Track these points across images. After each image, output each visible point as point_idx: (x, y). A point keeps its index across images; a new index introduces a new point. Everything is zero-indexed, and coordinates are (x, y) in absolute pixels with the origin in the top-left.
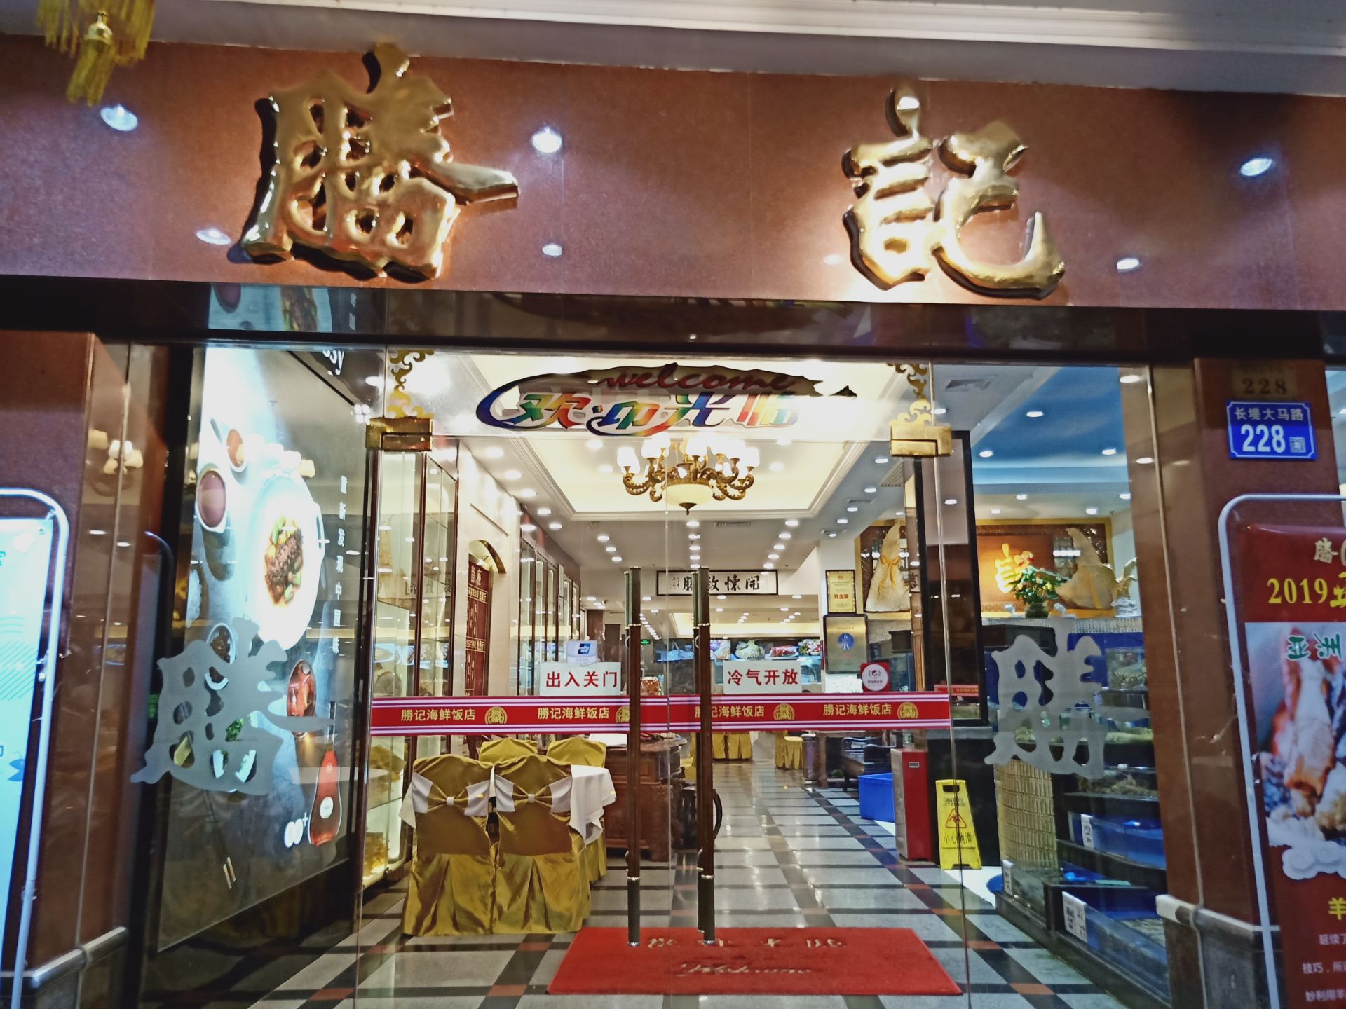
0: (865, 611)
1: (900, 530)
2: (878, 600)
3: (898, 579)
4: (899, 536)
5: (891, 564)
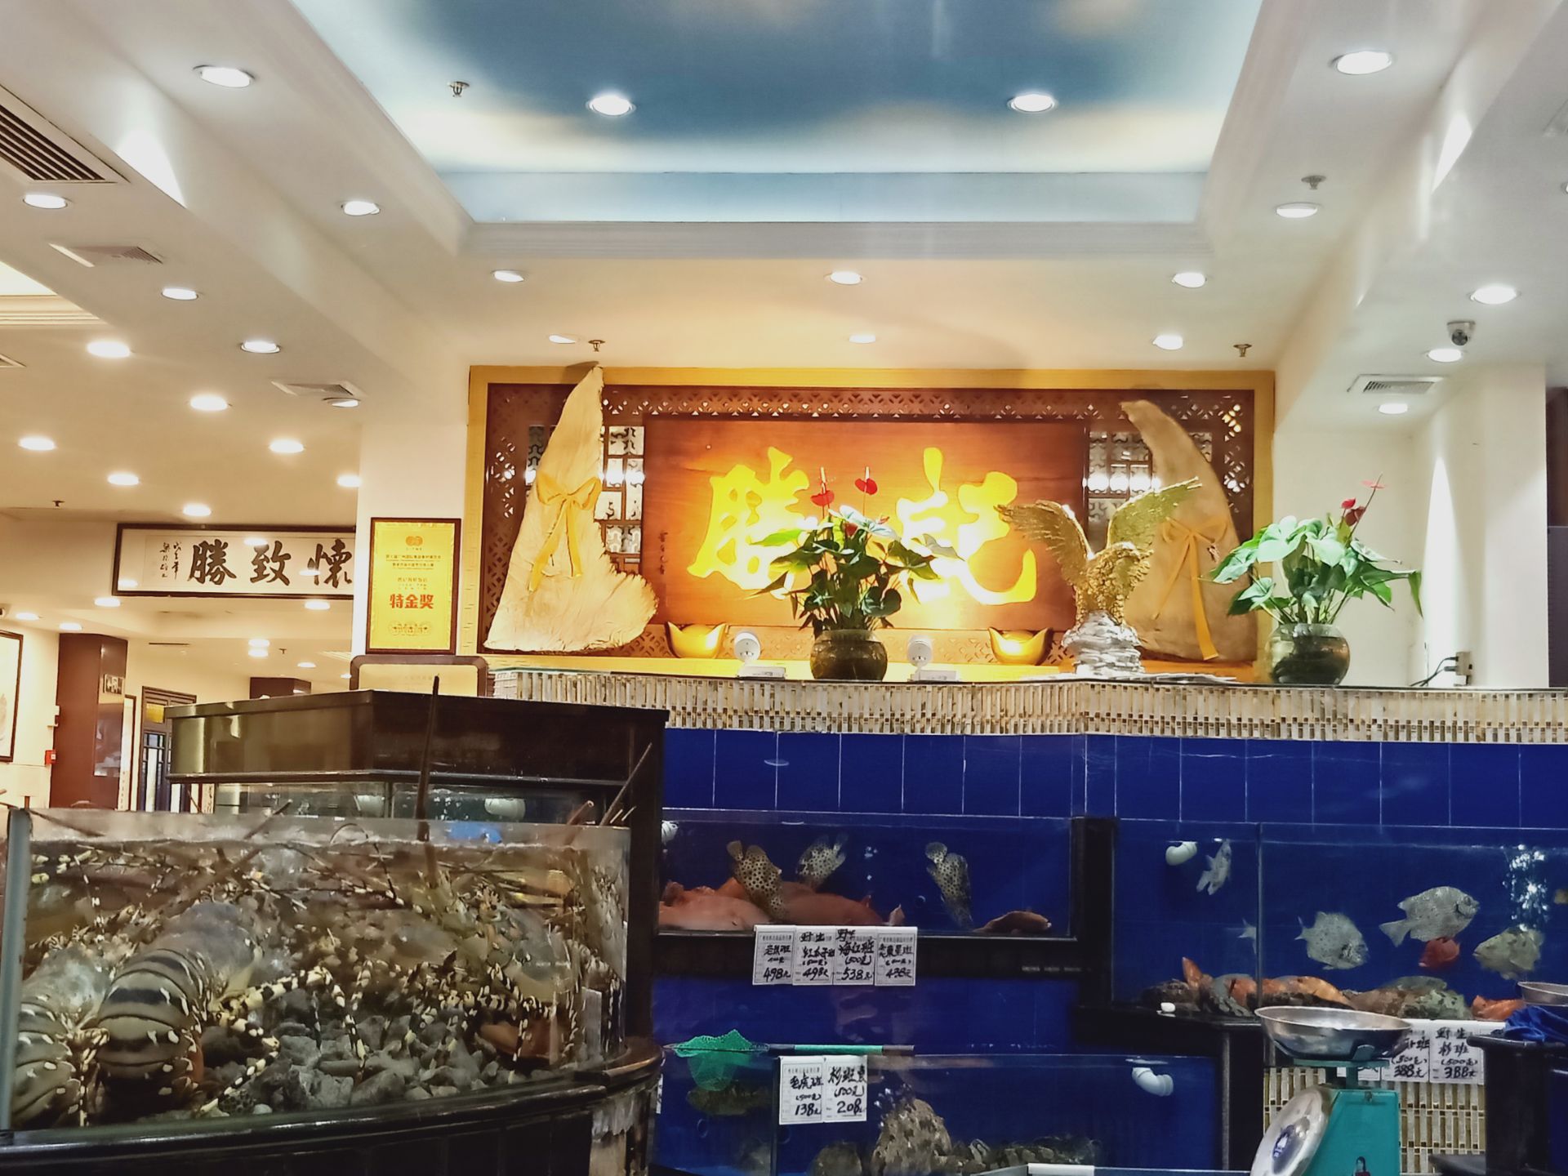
0: (481, 648)
1: (603, 397)
2: (527, 613)
3: (592, 550)
4: (599, 417)
5: (566, 501)
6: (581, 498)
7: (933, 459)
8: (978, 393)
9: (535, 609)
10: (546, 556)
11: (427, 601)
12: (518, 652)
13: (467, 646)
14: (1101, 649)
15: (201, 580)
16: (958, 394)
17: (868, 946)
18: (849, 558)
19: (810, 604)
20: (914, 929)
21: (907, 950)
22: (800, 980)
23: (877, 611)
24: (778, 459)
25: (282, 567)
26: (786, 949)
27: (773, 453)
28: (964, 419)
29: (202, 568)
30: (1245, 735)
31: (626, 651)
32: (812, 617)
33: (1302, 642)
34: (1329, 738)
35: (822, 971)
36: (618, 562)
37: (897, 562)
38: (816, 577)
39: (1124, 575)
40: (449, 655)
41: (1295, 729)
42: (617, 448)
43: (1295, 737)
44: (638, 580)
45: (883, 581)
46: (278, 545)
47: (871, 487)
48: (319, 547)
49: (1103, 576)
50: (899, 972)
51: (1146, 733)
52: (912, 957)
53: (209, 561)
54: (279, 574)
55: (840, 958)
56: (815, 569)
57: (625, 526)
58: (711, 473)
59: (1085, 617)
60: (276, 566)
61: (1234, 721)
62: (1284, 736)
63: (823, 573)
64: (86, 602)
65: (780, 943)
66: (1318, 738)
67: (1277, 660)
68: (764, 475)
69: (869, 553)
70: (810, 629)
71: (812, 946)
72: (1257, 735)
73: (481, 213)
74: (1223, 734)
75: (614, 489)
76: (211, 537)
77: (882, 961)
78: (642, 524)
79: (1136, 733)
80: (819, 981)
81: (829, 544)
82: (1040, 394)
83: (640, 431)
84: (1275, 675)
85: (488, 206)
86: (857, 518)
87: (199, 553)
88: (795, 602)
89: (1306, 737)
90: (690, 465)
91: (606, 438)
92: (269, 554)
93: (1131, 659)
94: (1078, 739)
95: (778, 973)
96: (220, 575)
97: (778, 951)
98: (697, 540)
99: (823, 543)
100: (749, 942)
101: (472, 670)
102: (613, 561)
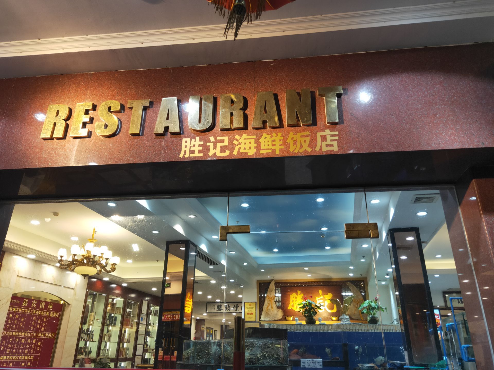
0: (260, 320)
1: (275, 284)
2: (266, 315)
3: (274, 306)
4: (274, 287)
5: (271, 299)
6: (272, 298)
7: (320, 292)
8: (326, 282)
9: (267, 314)
10: (268, 307)
11: (252, 314)
12: (265, 321)
13: (258, 320)
14: (344, 319)
15: (218, 311)
16: (323, 282)
17: (316, 362)
18: (309, 307)
19: (305, 314)
20: (322, 359)
21: (321, 362)
22: (307, 367)
23: (314, 314)
24: (299, 292)
25: (229, 308)
26: (305, 362)
27: (298, 291)
28: (324, 285)
29: (218, 309)
30: (364, 331)
31: (280, 320)
32: (305, 316)
33: (372, 318)
34: (375, 331)
35: (310, 366)
36: (278, 307)
37: (316, 307)
38: (305, 310)
39: (346, 309)
40: (255, 322)
41: (371, 330)
42: (277, 291)
43: (371, 331)
44: (281, 310)
45: (314, 310)
46: (229, 305)
47: (312, 297)
48: (234, 305)
49: (343, 309)
50: (320, 366)
51: (350, 331)
52: (322, 363)
53: (219, 308)
54: (229, 309)
55: (312, 363)
56: (305, 308)
57: (279, 302)
58: (290, 294)
59: (342, 315)
60: (228, 308)
61: (362, 329)
62: (369, 331)
63: (306, 309)
64: (202, 314)
65: (304, 361)
66: (374, 331)
67: (368, 320)
68: (297, 295)
69: (312, 306)
70: (305, 317)
71: (308, 362)
72: (365, 331)
73: (259, 263)
74: (361, 331)
75: (277, 297)
76: (219, 304)
77: (318, 364)
78: (281, 302)
79: (349, 331)
80: (310, 367)
81: (307, 305)
82: (334, 282)
83: (280, 288)
84: (369, 323)
85: (260, 262)
86: (310, 301)
87: (218, 307)
88: (303, 313)
89: (372, 331)
90: (287, 293)
91: (275, 290)
92: (227, 306)
93: (349, 321)
94: (341, 332)
95: (304, 366)
96: (221, 310)
97: (304, 362)
98: (288, 304)
99: (306, 305)
100: (300, 361)
101: (259, 324)
102: (277, 307)
